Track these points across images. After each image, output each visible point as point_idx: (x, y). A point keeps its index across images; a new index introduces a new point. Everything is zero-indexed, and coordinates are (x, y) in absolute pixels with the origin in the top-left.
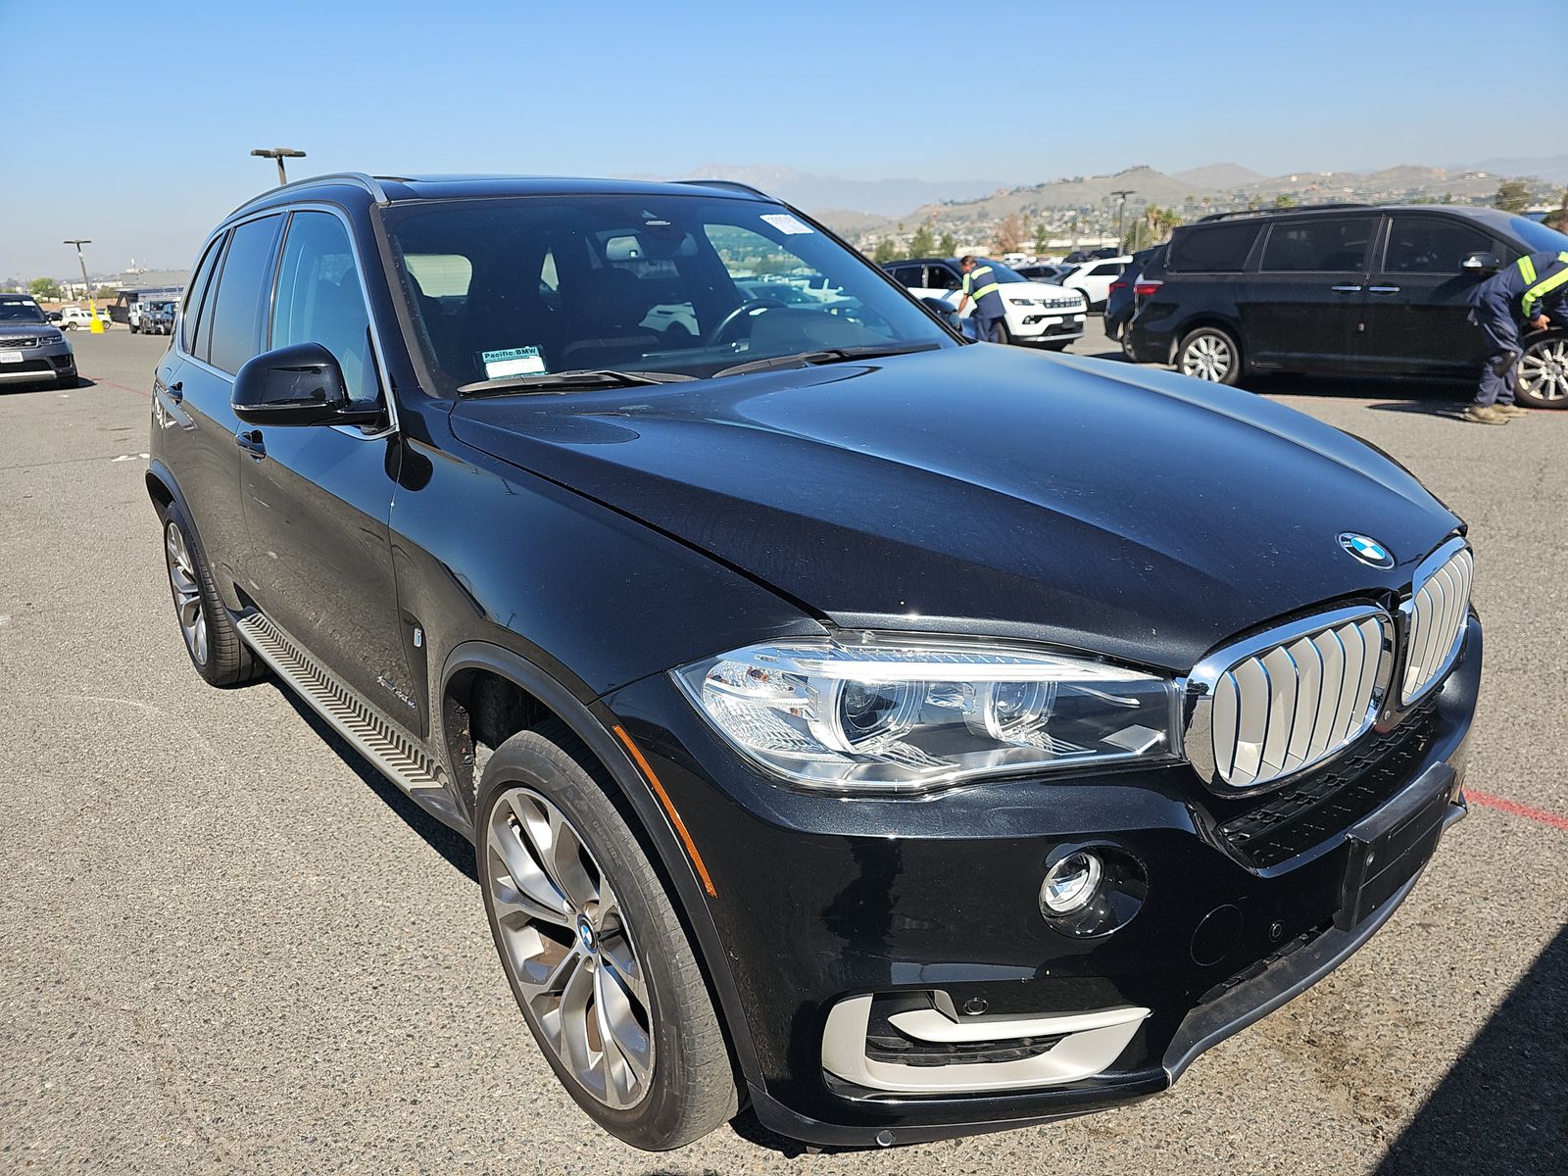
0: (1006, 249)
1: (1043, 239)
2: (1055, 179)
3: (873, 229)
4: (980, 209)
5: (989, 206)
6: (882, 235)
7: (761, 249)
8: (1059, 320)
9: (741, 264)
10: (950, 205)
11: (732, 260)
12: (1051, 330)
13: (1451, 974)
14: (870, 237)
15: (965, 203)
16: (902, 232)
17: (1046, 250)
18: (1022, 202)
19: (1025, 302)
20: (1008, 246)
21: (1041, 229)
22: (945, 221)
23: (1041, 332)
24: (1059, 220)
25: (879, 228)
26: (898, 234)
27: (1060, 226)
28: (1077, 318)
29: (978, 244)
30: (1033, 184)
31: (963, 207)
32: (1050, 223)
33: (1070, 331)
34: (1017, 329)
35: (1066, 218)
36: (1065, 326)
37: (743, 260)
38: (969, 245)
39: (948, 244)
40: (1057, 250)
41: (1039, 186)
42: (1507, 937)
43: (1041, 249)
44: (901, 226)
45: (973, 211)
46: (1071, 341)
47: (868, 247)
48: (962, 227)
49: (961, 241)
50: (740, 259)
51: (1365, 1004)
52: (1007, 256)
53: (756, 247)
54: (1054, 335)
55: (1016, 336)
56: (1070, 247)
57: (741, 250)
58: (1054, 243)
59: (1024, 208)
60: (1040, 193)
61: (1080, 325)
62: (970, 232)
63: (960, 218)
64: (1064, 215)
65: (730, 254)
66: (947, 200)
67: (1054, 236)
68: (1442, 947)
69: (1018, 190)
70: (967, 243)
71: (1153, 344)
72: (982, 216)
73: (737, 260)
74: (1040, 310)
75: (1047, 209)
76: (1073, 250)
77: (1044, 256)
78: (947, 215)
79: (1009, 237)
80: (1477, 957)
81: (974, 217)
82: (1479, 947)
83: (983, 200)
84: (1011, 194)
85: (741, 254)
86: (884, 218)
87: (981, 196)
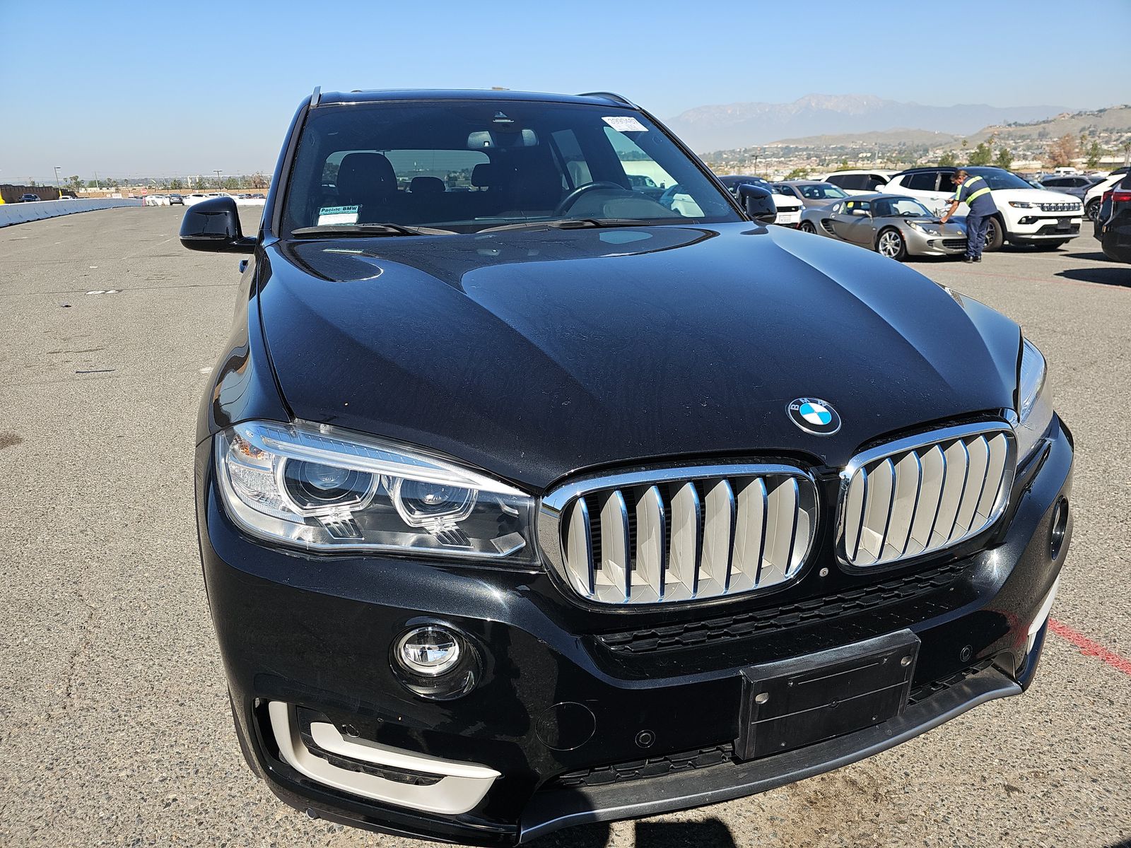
0: (1059, 163)
1: (1096, 156)
2: (1118, 104)
3: (941, 145)
4: (1041, 130)
5: (1050, 127)
6: (948, 150)
7: (843, 157)
8: (1055, 222)
9: (825, 169)
10: (1013, 126)
11: (819, 165)
12: (1044, 229)
13: (1001, 839)
14: (938, 151)
15: (1027, 125)
16: (966, 147)
17: (1097, 165)
18: (1082, 125)
19: (1024, 205)
20: (1061, 160)
21: (1095, 147)
22: (1008, 139)
23: (1035, 231)
24: (1117, 140)
25: (946, 144)
26: (962, 150)
27: (1116, 146)
28: (1074, 221)
29: (1034, 159)
30: (1095, 109)
31: (1025, 128)
32: (1107, 143)
33: (1065, 232)
34: (1013, 227)
35: (1123, 139)
36: (1060, 228)
37: (828, 165)
38: (1027, 159)
39: (1005, 158)
40: (1106, 166)
41: (1100, 111)
42: (1089, 822)
43: (1092, 164)
44: (965, 143)
45: (1034, 132)
46: (1067, 240)
47: (933, 159)
48: (1021, 144)
49: (1019, 156)
50: (825, 165)
51: (894, 839)
52: (1057, 169)
53: (841, 155)
54: (1047, 234)
55: (1012, 233)
56: (1123, 163)
57: (827, 158)
58: (1105, 159)
59: (1083, 129)
60: (1100, 117)
61: (1077, 227)
62: (1029, 148)
63: (1022, 137)
64: (1121, 136)
65: (818, 161)
66: (1012, 122)
67: (1109, 153)
68: (1012, 812)
69: (1080, 114)
70: (1025, 157)
71: (1122, 245)
72: (1042, 135)
73: (822, 165)
74: (1037, 212)
75: (1106, 130)
76: (1125, 165)
77: (1094, 170)
78: (1010, 135)
79: (1063, 154)
80: (1041, 831)
81: (1035, 136)
82: (1051, 822)
83: (1044, 122)
84: (1073, 117)
85: (827, 161)
86: (952, 136)
87: (1045, 119)
